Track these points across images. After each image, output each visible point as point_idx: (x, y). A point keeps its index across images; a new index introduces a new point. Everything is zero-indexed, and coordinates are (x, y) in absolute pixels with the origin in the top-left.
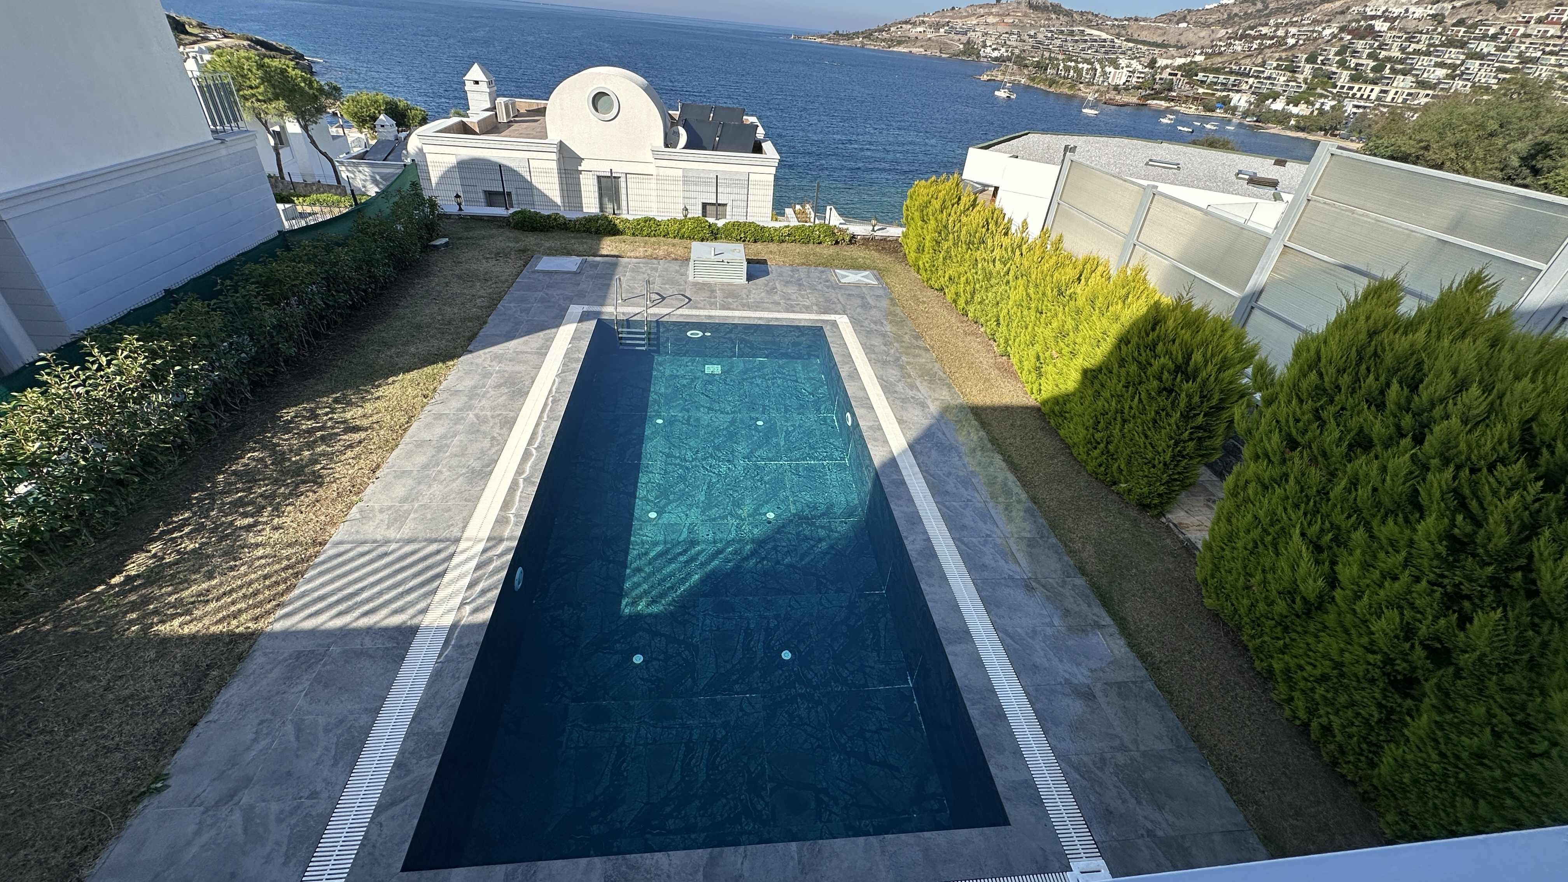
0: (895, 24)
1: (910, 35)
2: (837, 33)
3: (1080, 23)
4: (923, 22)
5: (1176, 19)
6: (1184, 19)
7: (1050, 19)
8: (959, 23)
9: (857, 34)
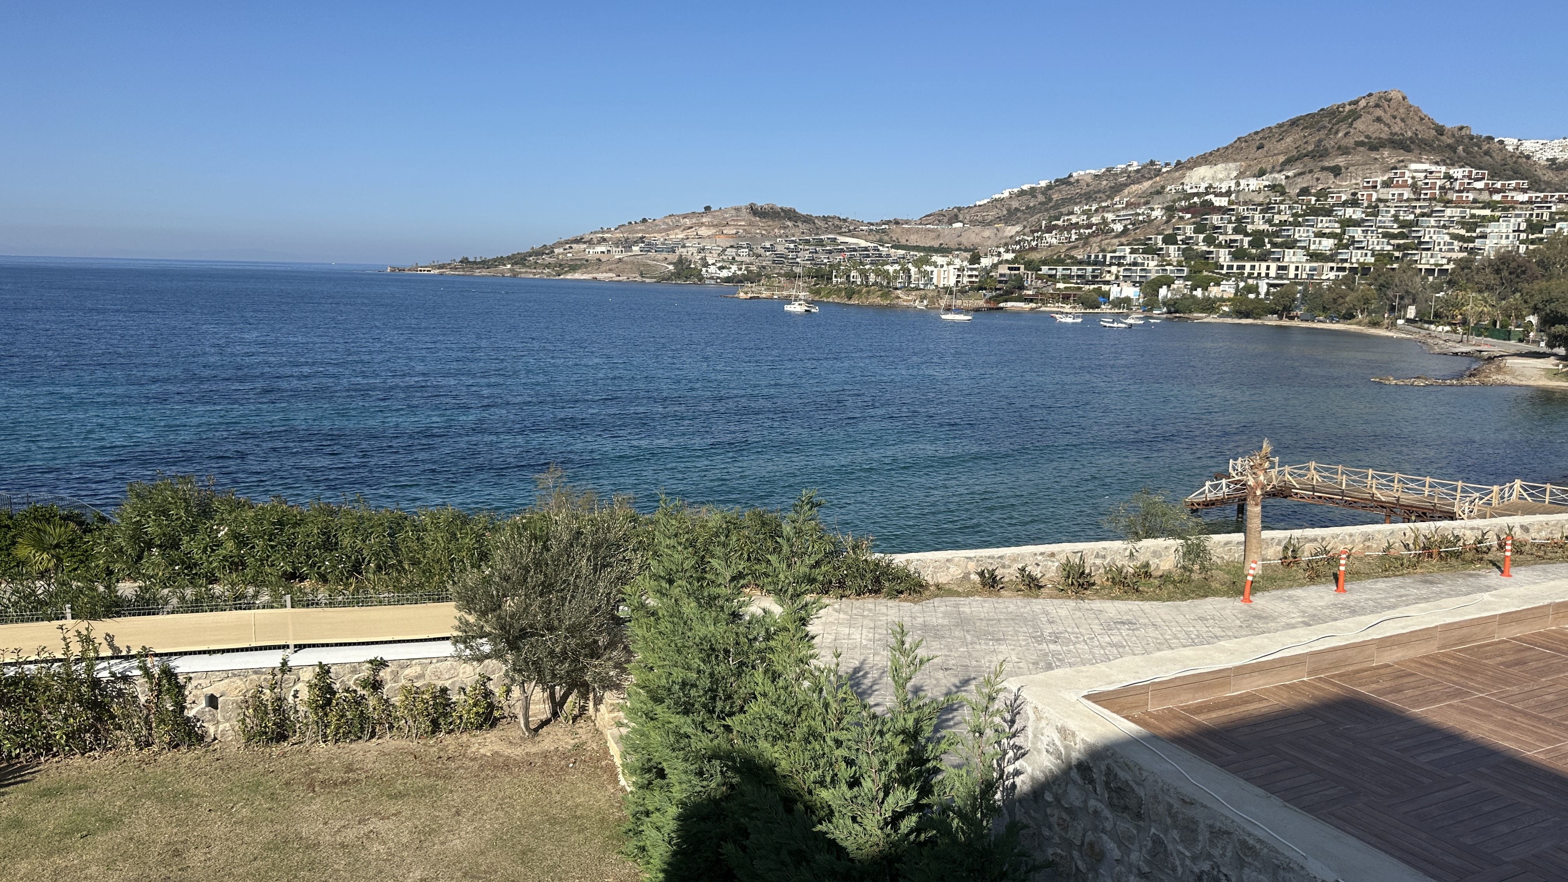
0: (560, 244)
1: (589, 257)
2: (465, 261)
3: (827, 231)
4: (604, 240)
5: (945, 220)
6: (955, 218)
7: (785, 228)
8: (659, 238)
9: (501, 261)
